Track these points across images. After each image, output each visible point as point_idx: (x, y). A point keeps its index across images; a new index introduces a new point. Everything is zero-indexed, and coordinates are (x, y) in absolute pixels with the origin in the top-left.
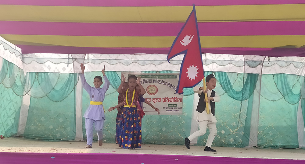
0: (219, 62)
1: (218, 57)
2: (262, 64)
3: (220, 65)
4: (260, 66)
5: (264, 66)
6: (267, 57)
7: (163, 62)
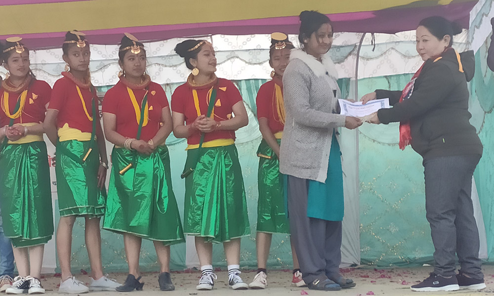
0: (246, 56)
1: (244, 43)
2: (355, 52)
3: (250, 63)
4: (351, 60)
5: (363, 58)
6: (368, 35)
7: (106, 63)
